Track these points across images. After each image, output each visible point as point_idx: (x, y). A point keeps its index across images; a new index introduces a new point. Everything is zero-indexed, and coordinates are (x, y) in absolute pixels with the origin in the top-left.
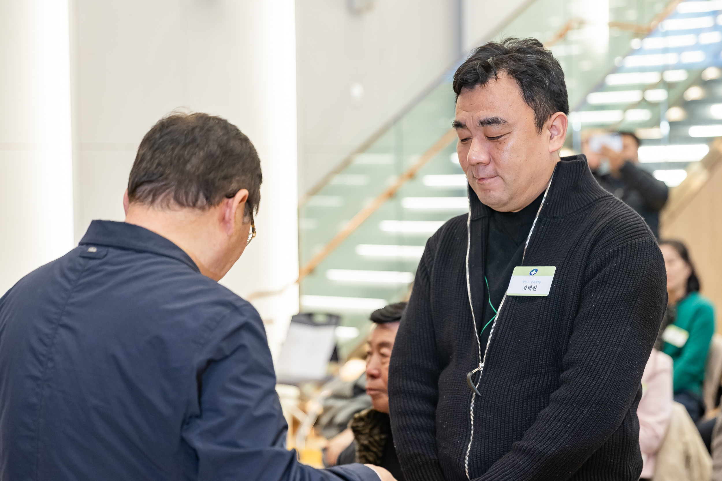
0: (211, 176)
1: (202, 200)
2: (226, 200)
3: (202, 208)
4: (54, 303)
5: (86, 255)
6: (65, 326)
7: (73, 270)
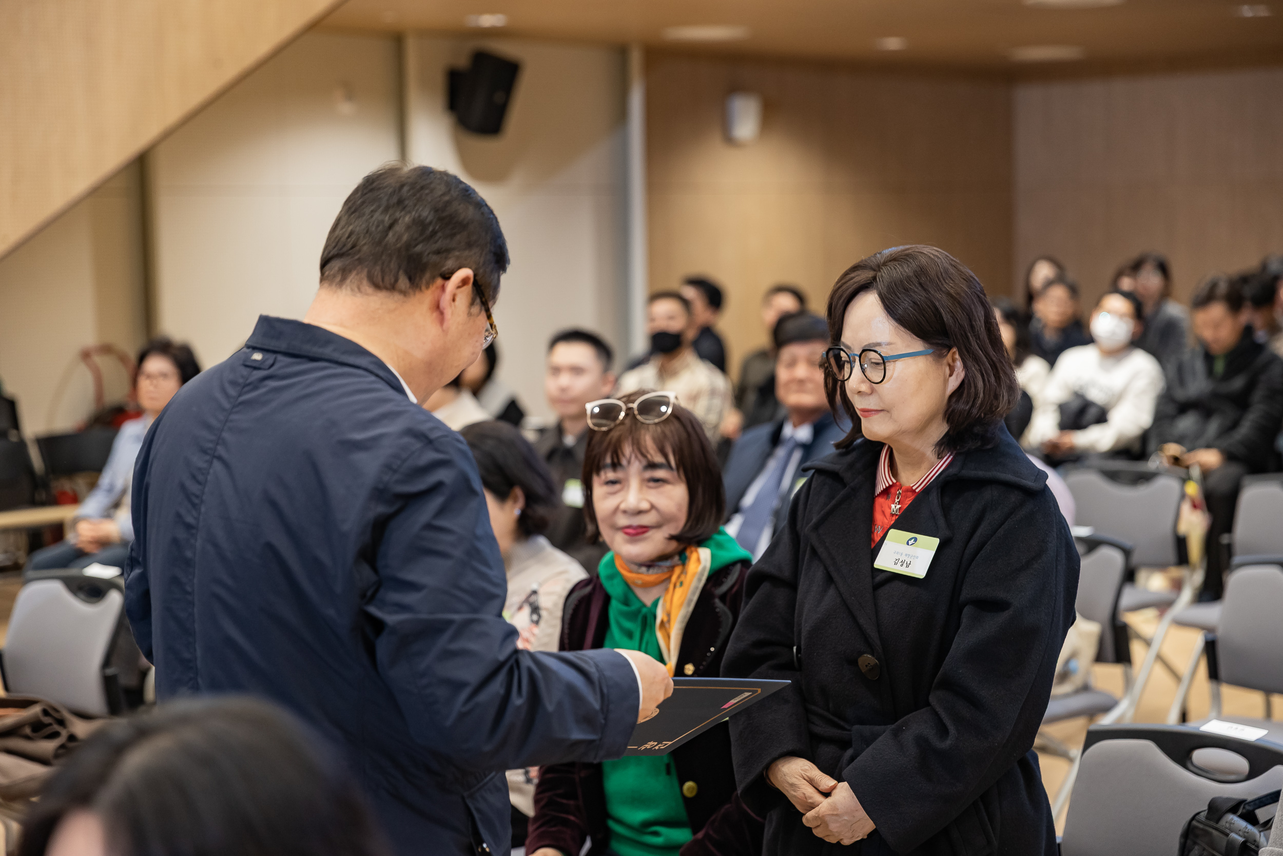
0: (419, 248)
1: (403, 282)
2: (439, 281)
3: (404, 293)
4: (209, 427)
5: (248, 363)
6: (220, 458)
7: (233, 383)
